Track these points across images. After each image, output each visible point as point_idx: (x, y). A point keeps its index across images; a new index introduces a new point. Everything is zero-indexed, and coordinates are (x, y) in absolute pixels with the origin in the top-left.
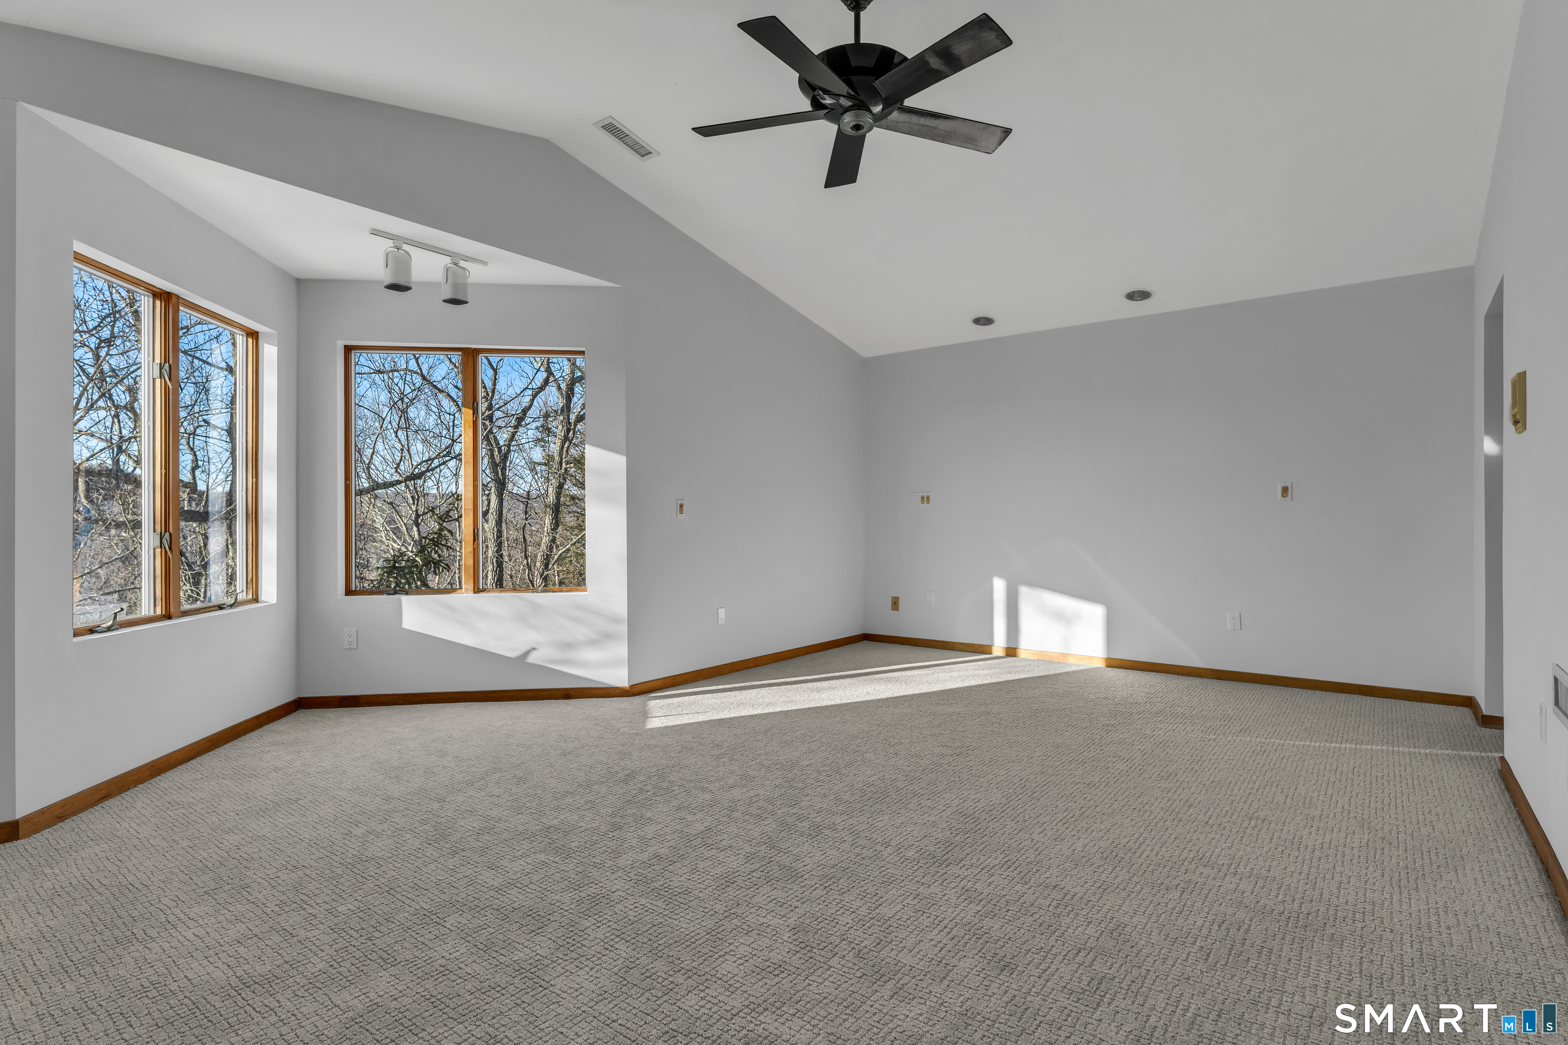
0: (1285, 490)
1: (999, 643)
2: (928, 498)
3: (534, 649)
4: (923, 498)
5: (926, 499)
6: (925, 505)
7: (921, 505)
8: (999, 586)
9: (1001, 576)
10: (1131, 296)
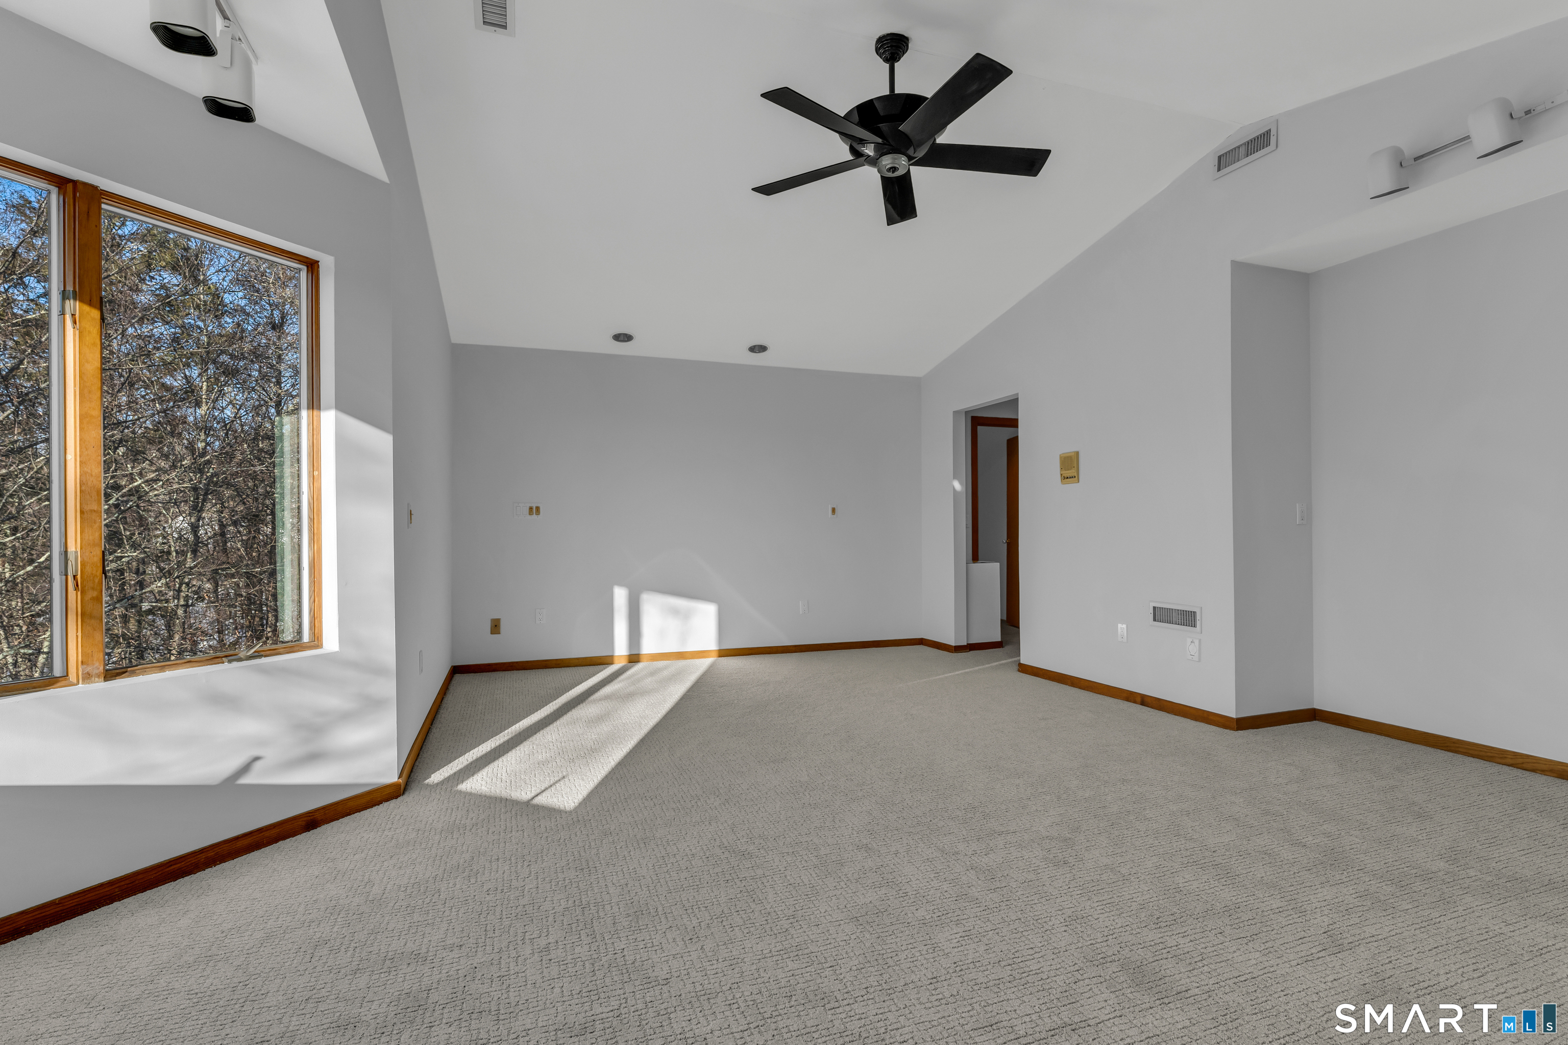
0: (834, 510)
1: (621, 649)
2: (538, 508)
3: (257, 759)
4: (531, 508)
5: (535, 510)
6: (534, 516)
7: (529, 517)
8: (620, 595)
9: (620, 584)
10: (753, 349)
